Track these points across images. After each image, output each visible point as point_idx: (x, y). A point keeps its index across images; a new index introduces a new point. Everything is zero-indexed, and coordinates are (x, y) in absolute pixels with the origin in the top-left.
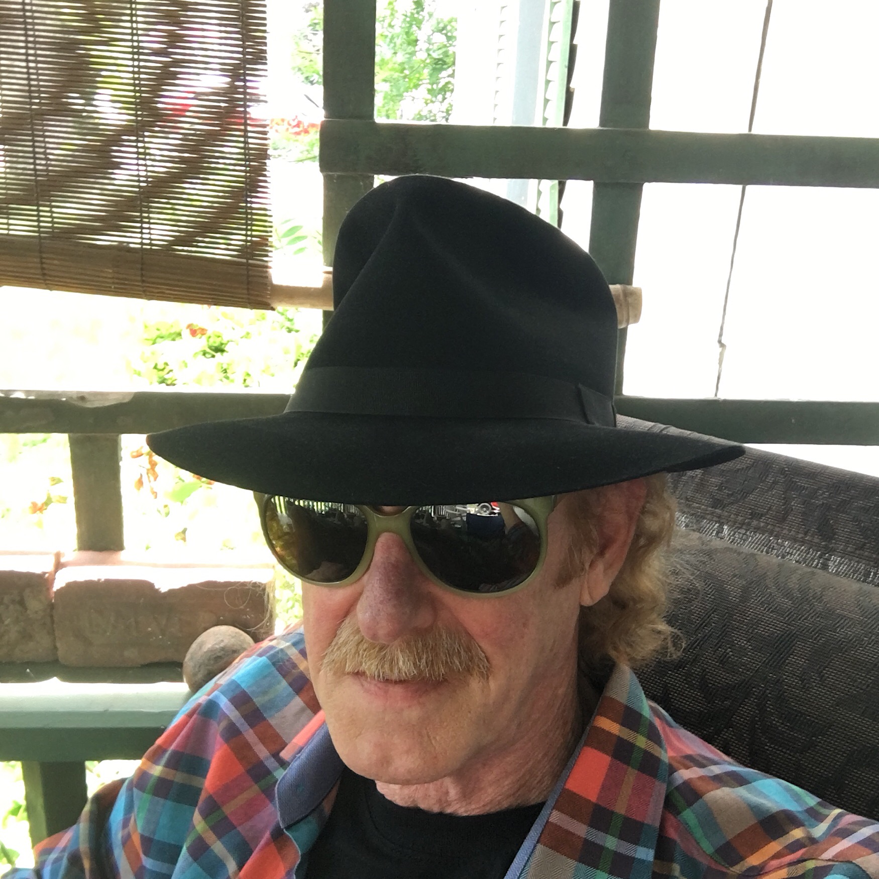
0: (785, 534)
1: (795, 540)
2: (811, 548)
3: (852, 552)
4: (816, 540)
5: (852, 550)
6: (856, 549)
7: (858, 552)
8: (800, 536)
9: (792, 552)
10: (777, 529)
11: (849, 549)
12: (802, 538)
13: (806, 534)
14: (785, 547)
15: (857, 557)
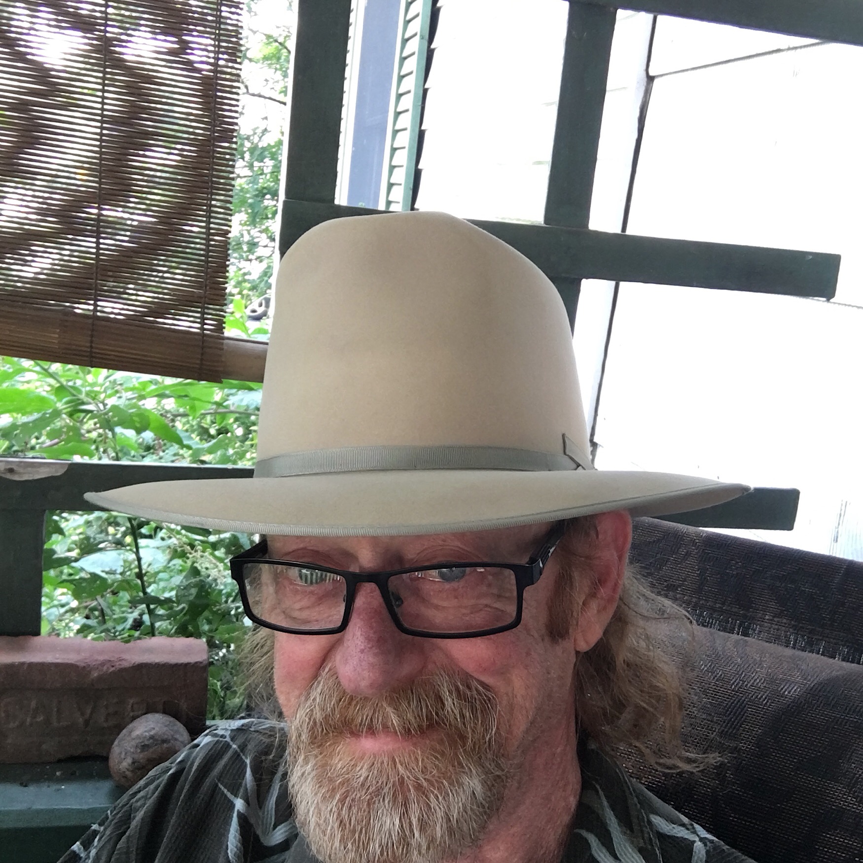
0: (703, 604)
1: (713, 609)
2: (730, 617)
3: (771, 620)
4: (734, 610)
5: (771, 618)
6: (774, 617)
7: (776, 619)
8: (718, 605)
9: (712, 622)
10: (694, 600)
11: (767, 617)
12: (719, 607)
13: (723, 604)
14: (704, 617)
15: (776, 625)
